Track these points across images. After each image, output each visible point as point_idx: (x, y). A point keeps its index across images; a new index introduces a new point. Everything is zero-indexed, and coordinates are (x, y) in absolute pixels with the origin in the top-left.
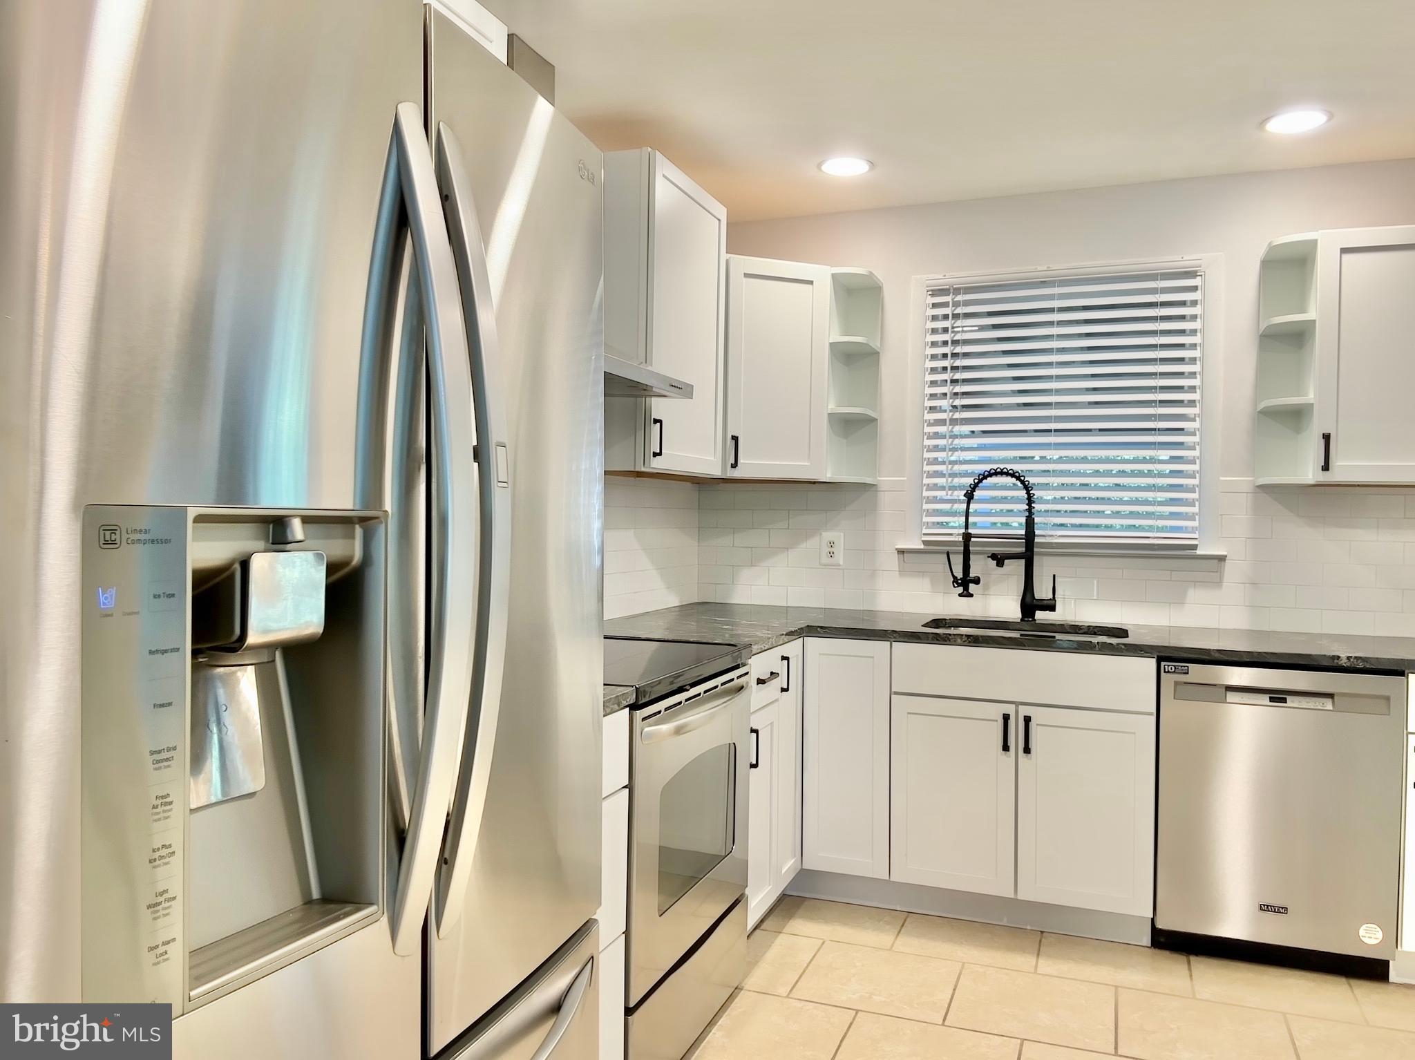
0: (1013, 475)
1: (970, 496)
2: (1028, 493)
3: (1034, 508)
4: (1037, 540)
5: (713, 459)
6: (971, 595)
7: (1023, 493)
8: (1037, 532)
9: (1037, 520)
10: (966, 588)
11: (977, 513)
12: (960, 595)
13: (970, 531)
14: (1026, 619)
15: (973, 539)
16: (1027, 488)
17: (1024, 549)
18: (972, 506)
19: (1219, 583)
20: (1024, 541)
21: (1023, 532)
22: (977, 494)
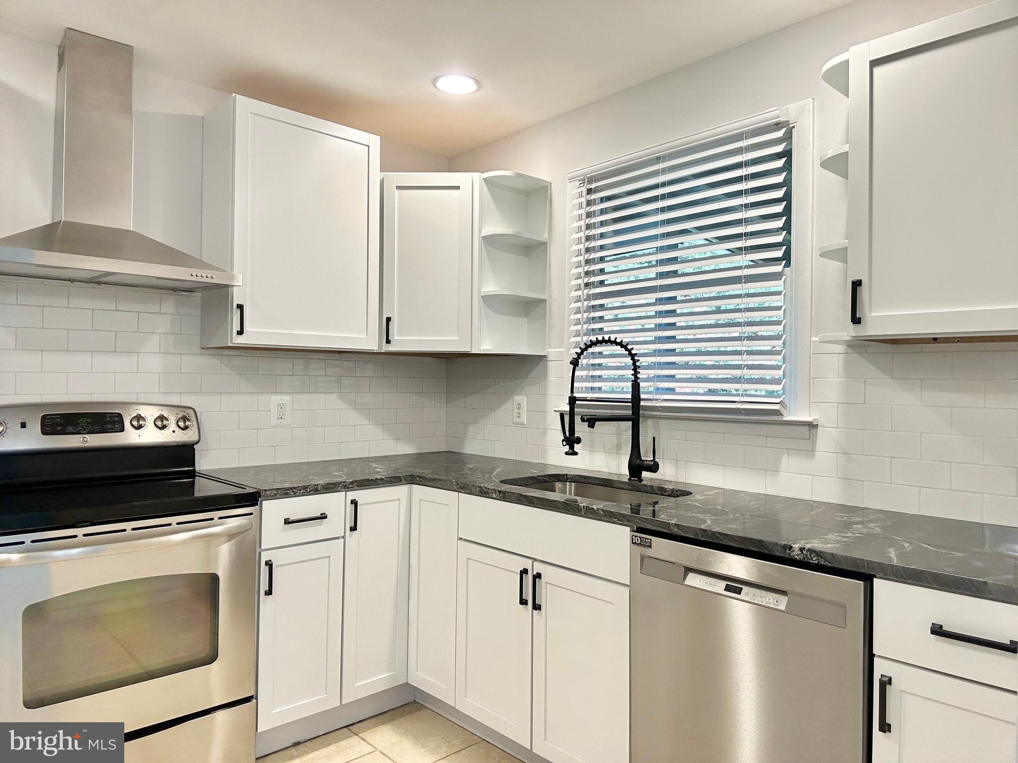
0: (620, 344)
1: (575, 363)
2: (633, 359)
3: (639, 373)
4: (642, 403)
5: (365, 337)
6: (576, 454)
7: (629, 360)
8: (642, 396)
9: (642, 384)
10: (572, 448)
11: (583, 379)
12: (567, 453)
13: (575, 395)
14: (633, 479)
15: (577, 402)
16: (633, 356)
17: (630, 412)
18: (577, 373)
19: (811, 452)
20: (630, 404)
21: (629, 396)
22: (583, 361)
